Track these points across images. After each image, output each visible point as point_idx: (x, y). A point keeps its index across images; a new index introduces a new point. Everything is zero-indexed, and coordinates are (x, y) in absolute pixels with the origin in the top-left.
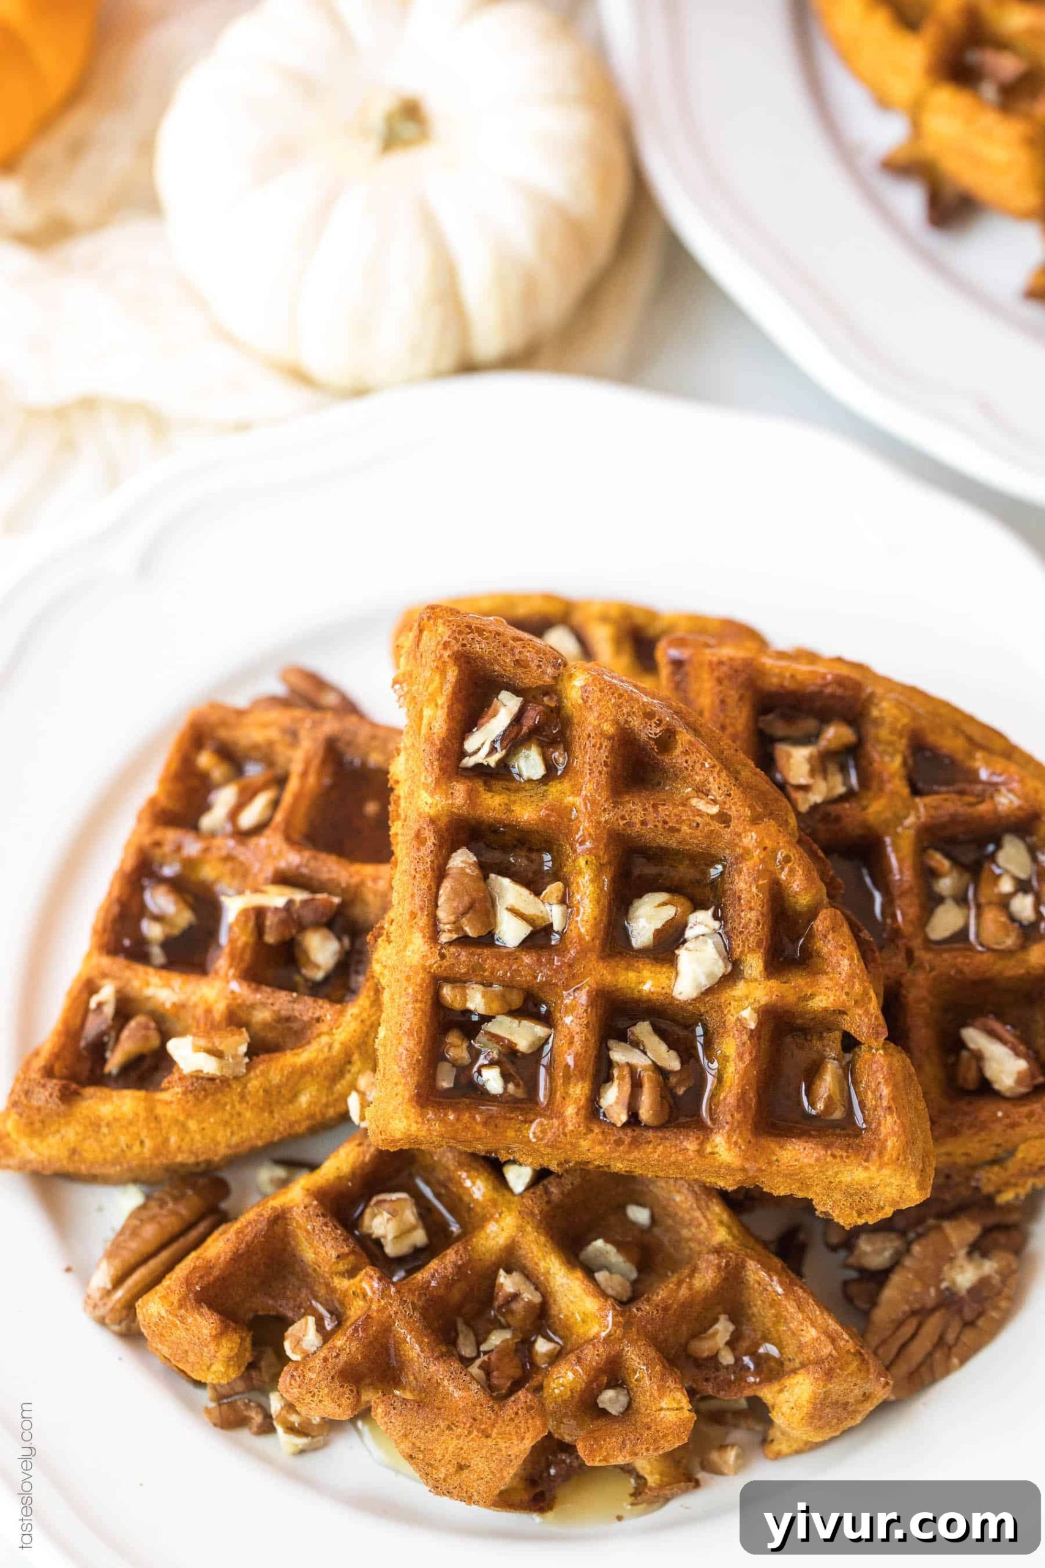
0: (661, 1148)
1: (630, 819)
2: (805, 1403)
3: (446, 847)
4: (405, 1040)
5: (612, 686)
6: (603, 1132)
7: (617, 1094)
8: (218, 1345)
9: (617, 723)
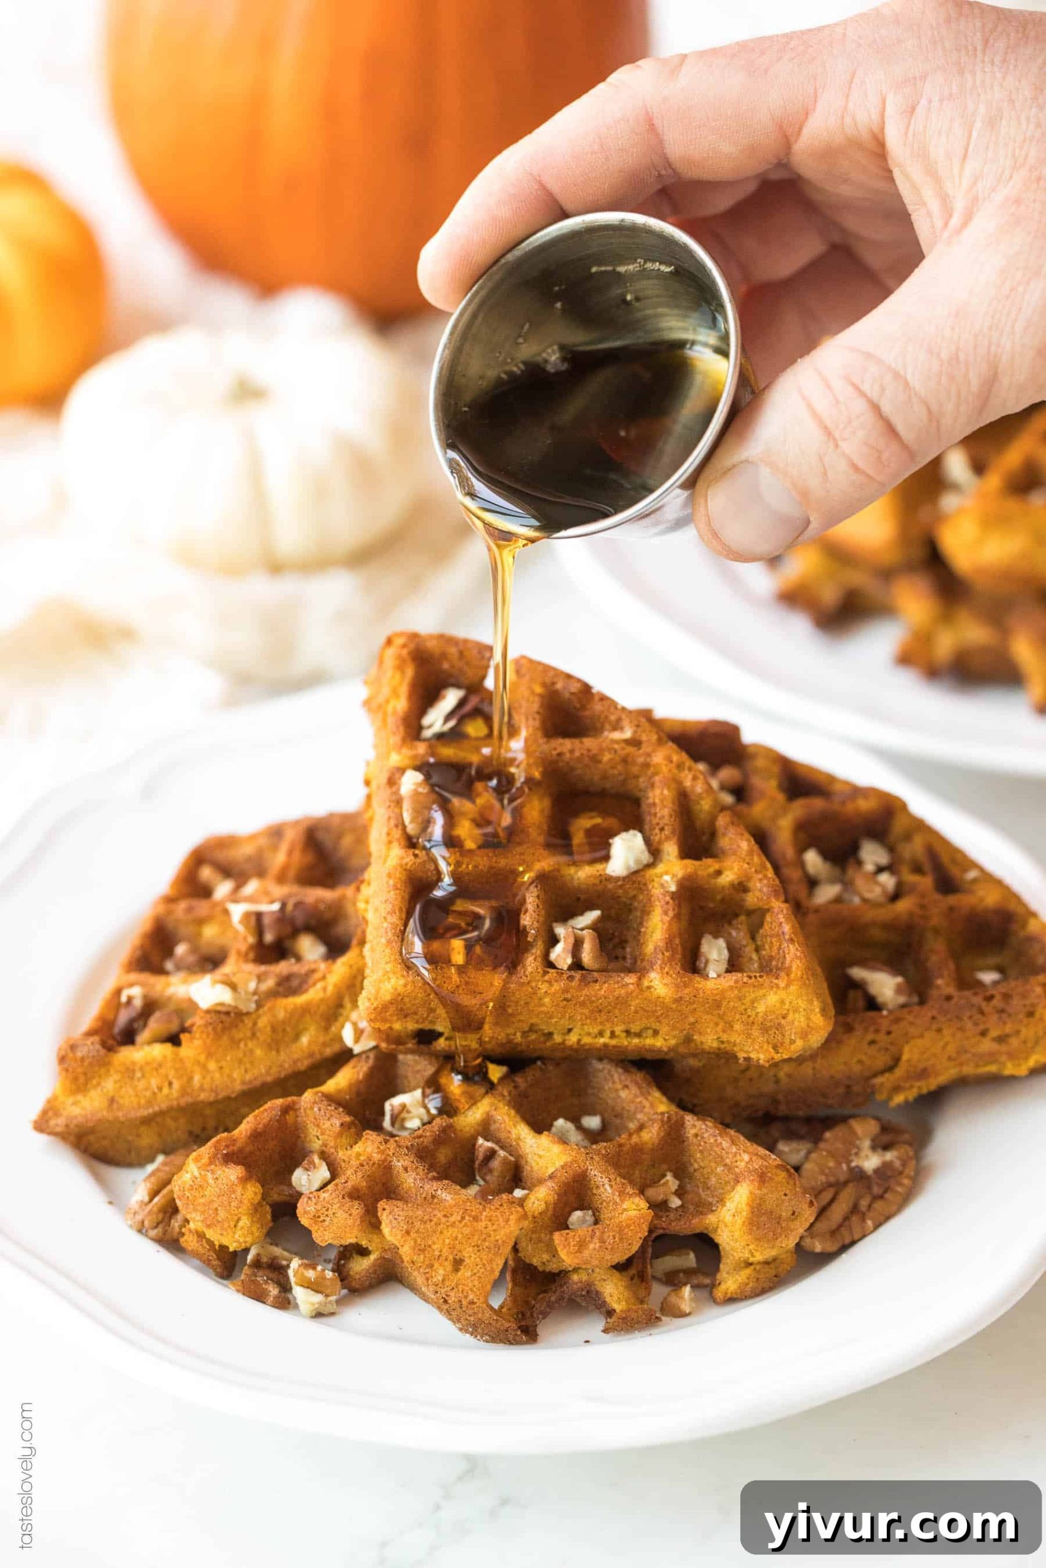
1: (561, 752)
2: (744, 1206)
7: (563, 946)
8: (244, 1188)
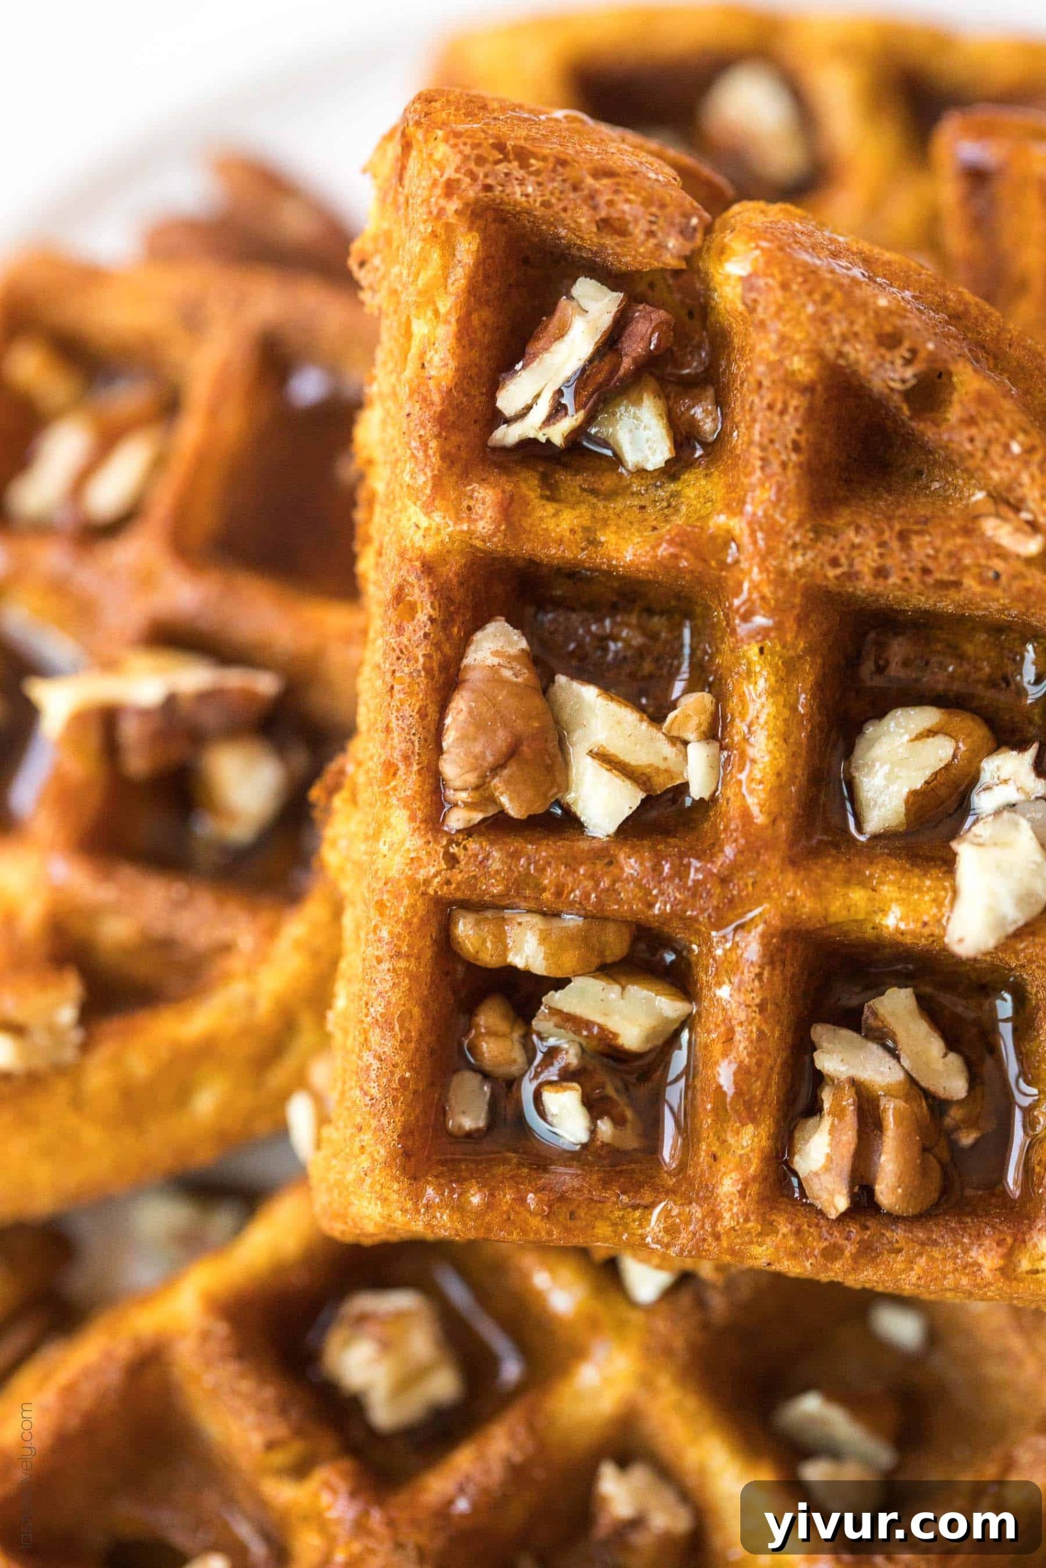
0: (922, 1261)
1: (851, 565)
3: (459, 619)
4: (375, 1036)
5: (810, 274)
6: (798, 1232)
7: (827, 1150)
9: (819, 354)
